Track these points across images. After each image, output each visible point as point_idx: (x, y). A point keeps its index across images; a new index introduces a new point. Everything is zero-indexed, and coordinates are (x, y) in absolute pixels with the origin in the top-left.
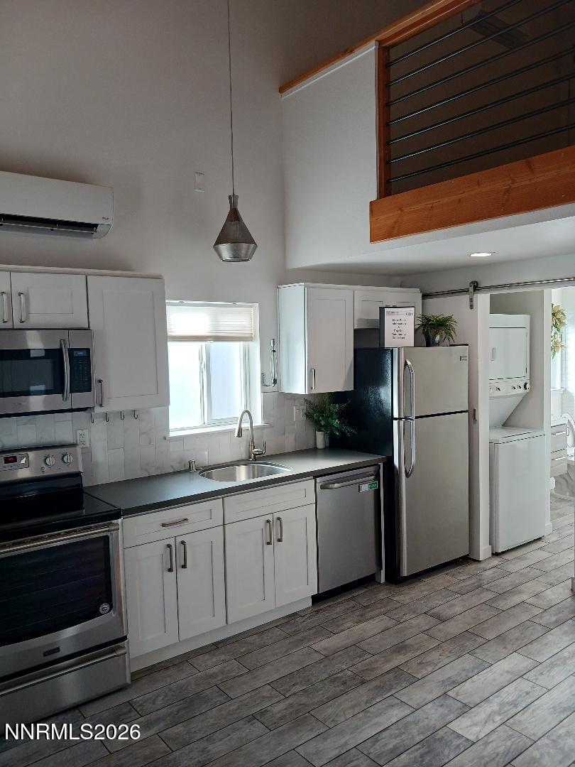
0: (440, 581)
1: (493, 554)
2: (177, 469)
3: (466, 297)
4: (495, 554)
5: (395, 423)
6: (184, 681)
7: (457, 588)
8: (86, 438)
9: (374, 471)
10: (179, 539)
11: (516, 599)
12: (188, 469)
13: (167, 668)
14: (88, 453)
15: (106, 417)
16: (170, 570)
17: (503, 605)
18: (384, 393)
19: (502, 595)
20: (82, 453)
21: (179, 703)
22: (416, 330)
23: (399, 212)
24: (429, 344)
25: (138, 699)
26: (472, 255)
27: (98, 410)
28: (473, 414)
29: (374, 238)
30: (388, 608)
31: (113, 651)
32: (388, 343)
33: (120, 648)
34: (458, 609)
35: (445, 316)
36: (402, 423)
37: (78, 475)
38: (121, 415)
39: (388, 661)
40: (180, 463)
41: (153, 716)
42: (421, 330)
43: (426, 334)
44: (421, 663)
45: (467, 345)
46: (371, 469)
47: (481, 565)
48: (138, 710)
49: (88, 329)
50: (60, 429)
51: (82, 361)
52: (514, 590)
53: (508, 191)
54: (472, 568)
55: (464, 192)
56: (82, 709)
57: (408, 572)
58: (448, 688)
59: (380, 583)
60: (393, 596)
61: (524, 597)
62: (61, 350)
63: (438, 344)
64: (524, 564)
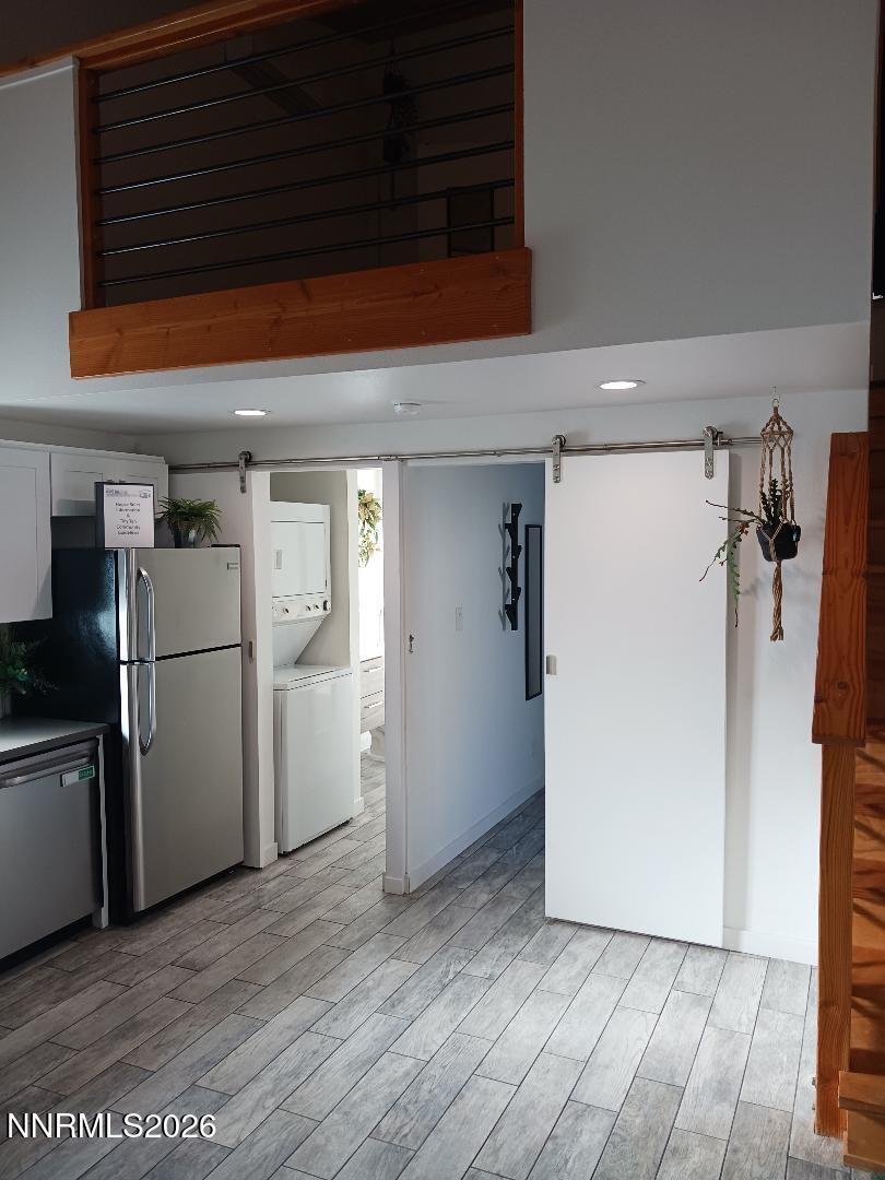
0: (198, 909)
1: (279, 855)
3: (235, 475)
4: (283, 855)
5: (123, 669)
7: (223, 916)
9: (90, 749)
11: (309, 917)
17: (290, 929)
18: (105, 622)
19: (291, 914)
22: (157, 523)
23: (117, 335)
24: (180, 542)
26: (237, 412)
28: (248, 649)
29: (78, 371)
30: (111, 967)
32: (110, 542)
34: (222, 948)
35: (203, 501)
36: (134, 668)
39: (104, 1055)
42: (165, 523)
43: (174, 528)
44: (158, 1046)
45: (238, 546)
46: (84, 747)
47: (263, 875)
52: (308, 903)
53: (277, 322)
54: (247, 881)
55: (215, 316)
57: (146, 905)
58: (199, 1074)
59: (100, 929)
60: (121, 946)
61: (320, 912)
63: (193, 545)
64: (323, 862)
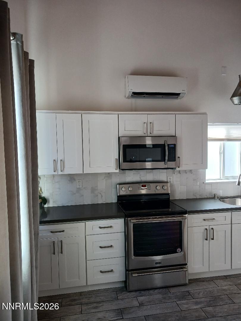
2: (208, 197)
6: (212, 289)
8: (172, 180)
10: (211, 227)
12: (213, 197)
13: (203, 281)
14: (172, 186)
15: (179, 172)
16: (207, 239)
20: (170, 186)
21: (210, 298)
25: (192, 291)
27: (178, 169)
31: (182, 268)
33: (185, 268)
37: (168, 194)
38: (185, 172)
40: (210, 194)
41: (198, 300)
48: (192, 295)
49: (175, 136)
50: (162, 176)
51: (173, 149)
56: (169, 289)
62: (165, 144)
